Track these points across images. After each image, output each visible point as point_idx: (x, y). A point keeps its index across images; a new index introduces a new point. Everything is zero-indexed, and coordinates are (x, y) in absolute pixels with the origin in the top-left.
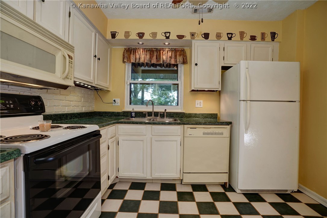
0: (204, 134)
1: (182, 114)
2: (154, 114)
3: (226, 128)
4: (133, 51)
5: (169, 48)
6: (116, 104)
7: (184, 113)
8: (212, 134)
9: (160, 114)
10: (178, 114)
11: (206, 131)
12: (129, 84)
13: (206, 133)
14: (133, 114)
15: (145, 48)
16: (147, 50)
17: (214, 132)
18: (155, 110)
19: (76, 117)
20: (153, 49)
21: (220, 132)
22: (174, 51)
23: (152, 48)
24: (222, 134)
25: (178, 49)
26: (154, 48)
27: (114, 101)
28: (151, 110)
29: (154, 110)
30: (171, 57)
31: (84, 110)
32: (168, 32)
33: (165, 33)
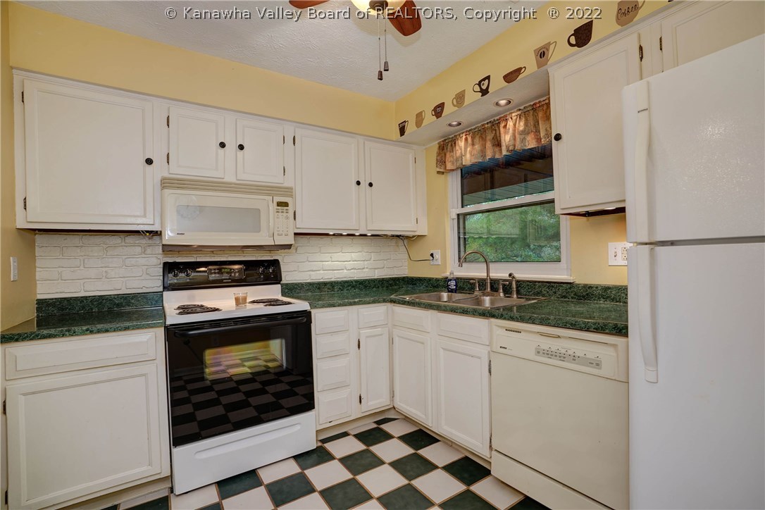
0: (539, 352)
1: (564, 285)
2: (491, 283)
3: (614, 346)
4: (450, 145)
5: (520, 110)
6: (435, 262)
7: (570, 283)
8: (562, 357)
9: (504, 286)
10: (553, 286)
11: (547, 344)
12: (456, 217)
13: (546, 352)
14: (452, 285)
15: (470, 130)
16: (474, 133)
17: (570, 352)
18: (494, 275)
19: (353, 287)
20: (486, 126)
21: (591, 356)
22: (531, 112)
23: (483, 125)
24: (598, 365)
25: (540, 102)
26: (488, 123)
27: (432, 255)
28: (483, 275)
29: (491, 275)
30: (524, 133)
31: (377, 275)
32: (484, 80)
33: (479, 84)
